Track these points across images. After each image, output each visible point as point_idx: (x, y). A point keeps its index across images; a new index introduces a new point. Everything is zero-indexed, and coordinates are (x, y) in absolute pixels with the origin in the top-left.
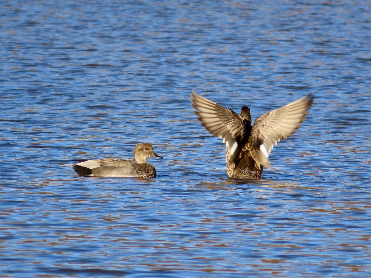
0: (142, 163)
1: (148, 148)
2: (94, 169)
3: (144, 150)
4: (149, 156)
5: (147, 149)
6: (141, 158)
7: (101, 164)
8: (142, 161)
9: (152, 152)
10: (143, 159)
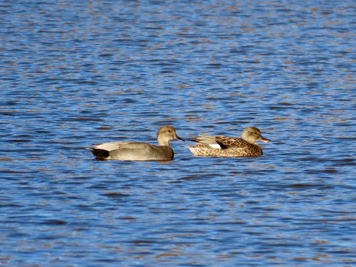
0: (165, 145)
1: (171, 130)
2: (111, 151)
3: (167, 132)
4: (171, 138)
5: (169, 131)
6: (164, 140)
7: (119, 146)
8: (165, 143)
9: (175, 135)
10: (165, 141)
